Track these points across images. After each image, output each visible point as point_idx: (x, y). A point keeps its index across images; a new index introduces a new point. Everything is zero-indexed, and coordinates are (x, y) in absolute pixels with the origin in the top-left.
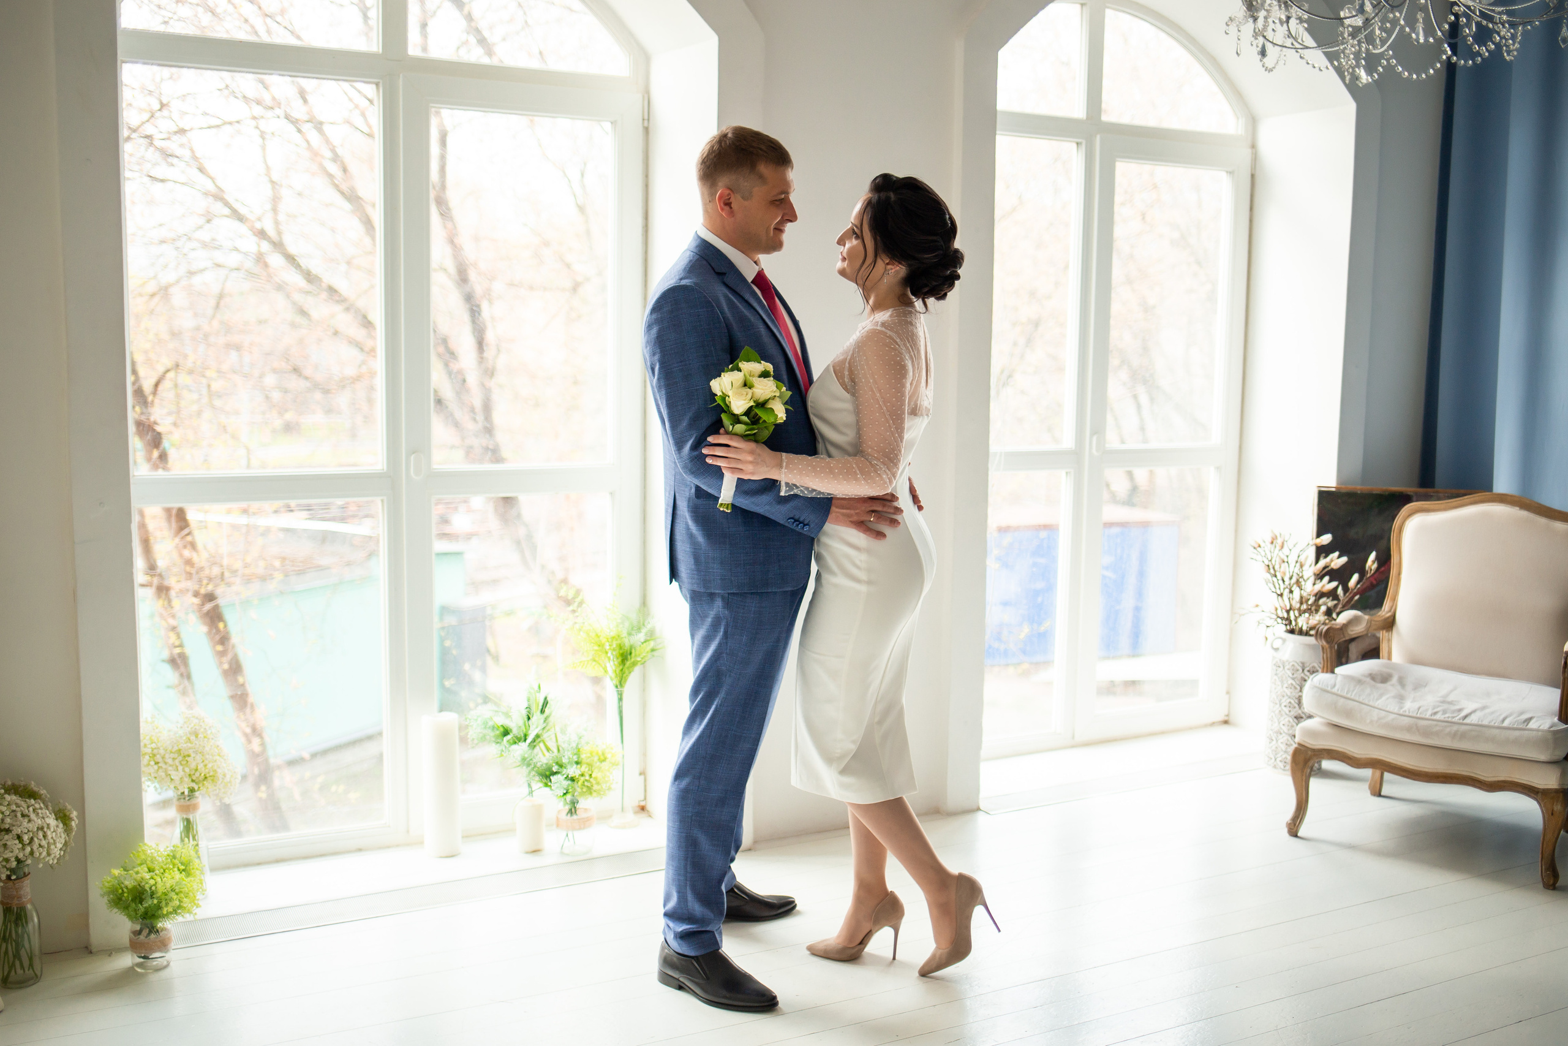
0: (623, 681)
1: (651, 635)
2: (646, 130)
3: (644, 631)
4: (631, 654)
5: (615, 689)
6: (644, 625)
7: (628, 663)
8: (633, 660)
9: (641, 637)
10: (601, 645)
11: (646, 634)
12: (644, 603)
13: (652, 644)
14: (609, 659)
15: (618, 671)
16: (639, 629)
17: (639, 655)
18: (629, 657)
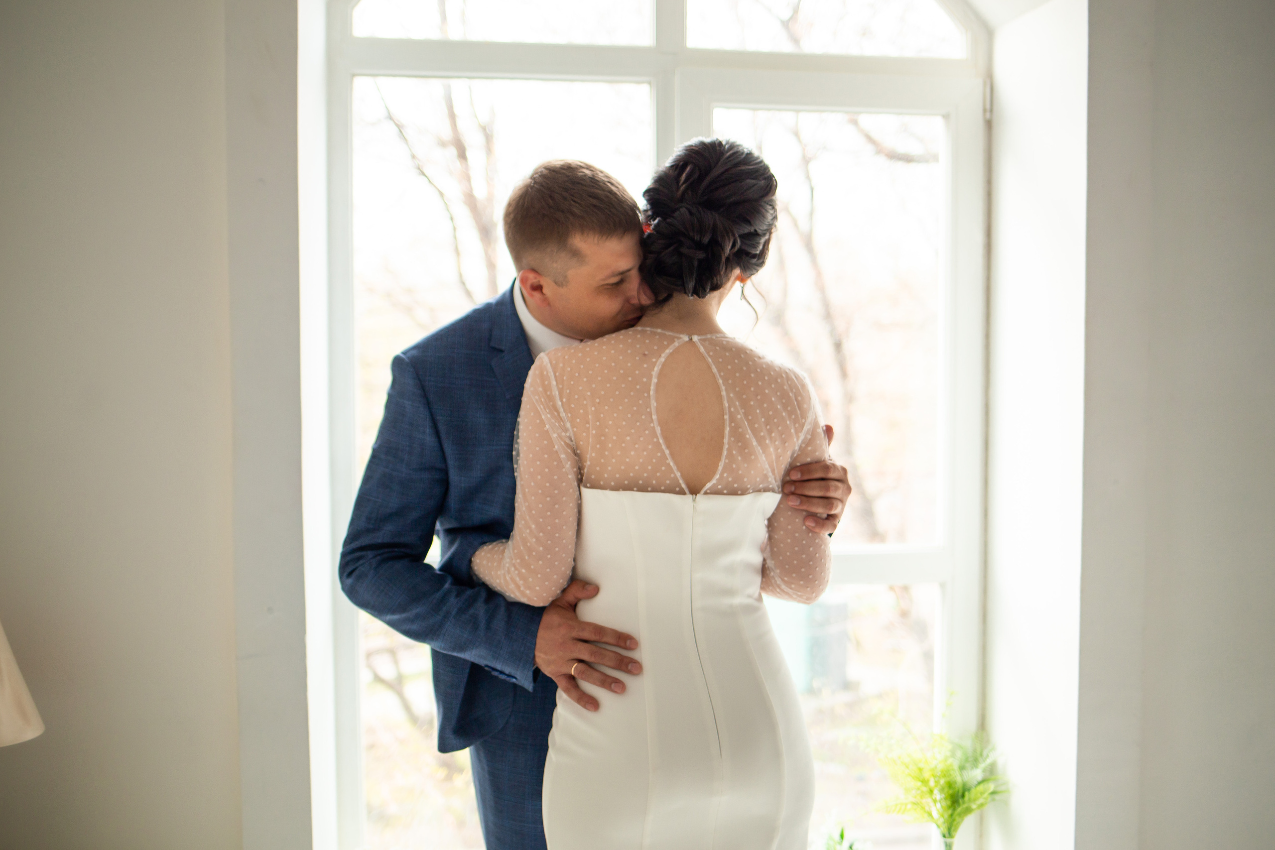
0: (953, 829)
1: (991, 772)
2: (989, 125)
3: (982, 766)
4: (963, 796)
5: (942, 840)
6: (981, 755)
7: (959, 810)
8: (965, 806)
9: (977, 774)
10: (925, 782)
11: (984, 771)
12: (983, 724)
13: (991, 787)
14: (935, 801)
15: (946, 816)
16: (975, 762)
17: (975, 800)
18: (961, 801)
